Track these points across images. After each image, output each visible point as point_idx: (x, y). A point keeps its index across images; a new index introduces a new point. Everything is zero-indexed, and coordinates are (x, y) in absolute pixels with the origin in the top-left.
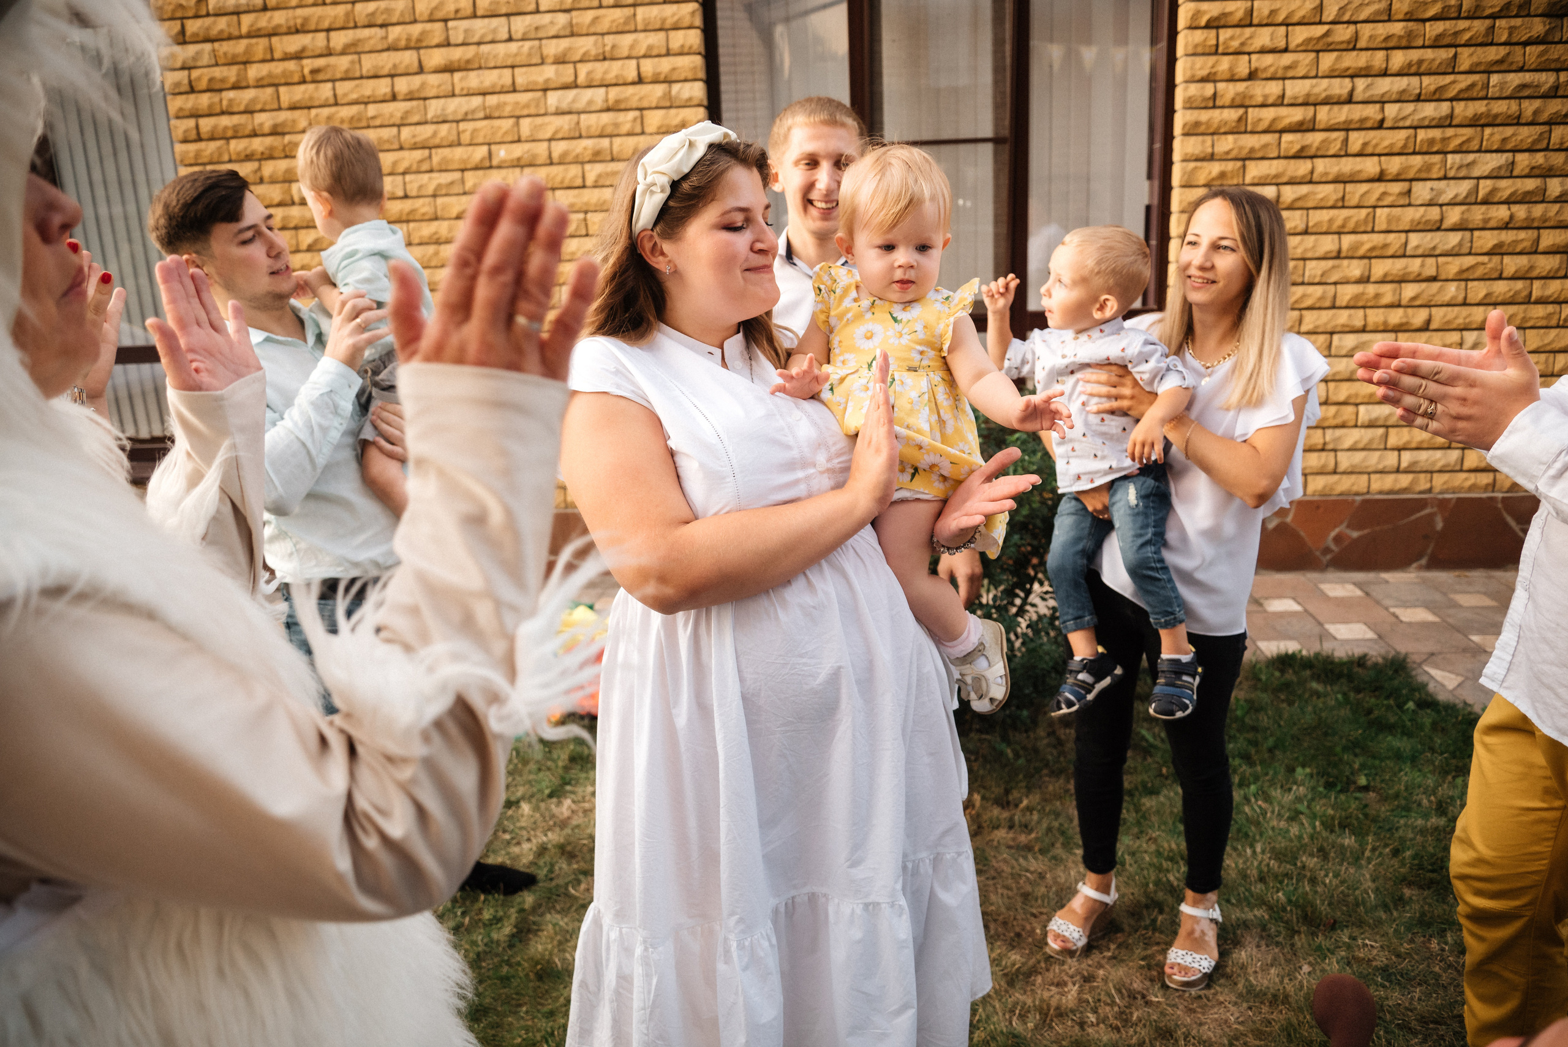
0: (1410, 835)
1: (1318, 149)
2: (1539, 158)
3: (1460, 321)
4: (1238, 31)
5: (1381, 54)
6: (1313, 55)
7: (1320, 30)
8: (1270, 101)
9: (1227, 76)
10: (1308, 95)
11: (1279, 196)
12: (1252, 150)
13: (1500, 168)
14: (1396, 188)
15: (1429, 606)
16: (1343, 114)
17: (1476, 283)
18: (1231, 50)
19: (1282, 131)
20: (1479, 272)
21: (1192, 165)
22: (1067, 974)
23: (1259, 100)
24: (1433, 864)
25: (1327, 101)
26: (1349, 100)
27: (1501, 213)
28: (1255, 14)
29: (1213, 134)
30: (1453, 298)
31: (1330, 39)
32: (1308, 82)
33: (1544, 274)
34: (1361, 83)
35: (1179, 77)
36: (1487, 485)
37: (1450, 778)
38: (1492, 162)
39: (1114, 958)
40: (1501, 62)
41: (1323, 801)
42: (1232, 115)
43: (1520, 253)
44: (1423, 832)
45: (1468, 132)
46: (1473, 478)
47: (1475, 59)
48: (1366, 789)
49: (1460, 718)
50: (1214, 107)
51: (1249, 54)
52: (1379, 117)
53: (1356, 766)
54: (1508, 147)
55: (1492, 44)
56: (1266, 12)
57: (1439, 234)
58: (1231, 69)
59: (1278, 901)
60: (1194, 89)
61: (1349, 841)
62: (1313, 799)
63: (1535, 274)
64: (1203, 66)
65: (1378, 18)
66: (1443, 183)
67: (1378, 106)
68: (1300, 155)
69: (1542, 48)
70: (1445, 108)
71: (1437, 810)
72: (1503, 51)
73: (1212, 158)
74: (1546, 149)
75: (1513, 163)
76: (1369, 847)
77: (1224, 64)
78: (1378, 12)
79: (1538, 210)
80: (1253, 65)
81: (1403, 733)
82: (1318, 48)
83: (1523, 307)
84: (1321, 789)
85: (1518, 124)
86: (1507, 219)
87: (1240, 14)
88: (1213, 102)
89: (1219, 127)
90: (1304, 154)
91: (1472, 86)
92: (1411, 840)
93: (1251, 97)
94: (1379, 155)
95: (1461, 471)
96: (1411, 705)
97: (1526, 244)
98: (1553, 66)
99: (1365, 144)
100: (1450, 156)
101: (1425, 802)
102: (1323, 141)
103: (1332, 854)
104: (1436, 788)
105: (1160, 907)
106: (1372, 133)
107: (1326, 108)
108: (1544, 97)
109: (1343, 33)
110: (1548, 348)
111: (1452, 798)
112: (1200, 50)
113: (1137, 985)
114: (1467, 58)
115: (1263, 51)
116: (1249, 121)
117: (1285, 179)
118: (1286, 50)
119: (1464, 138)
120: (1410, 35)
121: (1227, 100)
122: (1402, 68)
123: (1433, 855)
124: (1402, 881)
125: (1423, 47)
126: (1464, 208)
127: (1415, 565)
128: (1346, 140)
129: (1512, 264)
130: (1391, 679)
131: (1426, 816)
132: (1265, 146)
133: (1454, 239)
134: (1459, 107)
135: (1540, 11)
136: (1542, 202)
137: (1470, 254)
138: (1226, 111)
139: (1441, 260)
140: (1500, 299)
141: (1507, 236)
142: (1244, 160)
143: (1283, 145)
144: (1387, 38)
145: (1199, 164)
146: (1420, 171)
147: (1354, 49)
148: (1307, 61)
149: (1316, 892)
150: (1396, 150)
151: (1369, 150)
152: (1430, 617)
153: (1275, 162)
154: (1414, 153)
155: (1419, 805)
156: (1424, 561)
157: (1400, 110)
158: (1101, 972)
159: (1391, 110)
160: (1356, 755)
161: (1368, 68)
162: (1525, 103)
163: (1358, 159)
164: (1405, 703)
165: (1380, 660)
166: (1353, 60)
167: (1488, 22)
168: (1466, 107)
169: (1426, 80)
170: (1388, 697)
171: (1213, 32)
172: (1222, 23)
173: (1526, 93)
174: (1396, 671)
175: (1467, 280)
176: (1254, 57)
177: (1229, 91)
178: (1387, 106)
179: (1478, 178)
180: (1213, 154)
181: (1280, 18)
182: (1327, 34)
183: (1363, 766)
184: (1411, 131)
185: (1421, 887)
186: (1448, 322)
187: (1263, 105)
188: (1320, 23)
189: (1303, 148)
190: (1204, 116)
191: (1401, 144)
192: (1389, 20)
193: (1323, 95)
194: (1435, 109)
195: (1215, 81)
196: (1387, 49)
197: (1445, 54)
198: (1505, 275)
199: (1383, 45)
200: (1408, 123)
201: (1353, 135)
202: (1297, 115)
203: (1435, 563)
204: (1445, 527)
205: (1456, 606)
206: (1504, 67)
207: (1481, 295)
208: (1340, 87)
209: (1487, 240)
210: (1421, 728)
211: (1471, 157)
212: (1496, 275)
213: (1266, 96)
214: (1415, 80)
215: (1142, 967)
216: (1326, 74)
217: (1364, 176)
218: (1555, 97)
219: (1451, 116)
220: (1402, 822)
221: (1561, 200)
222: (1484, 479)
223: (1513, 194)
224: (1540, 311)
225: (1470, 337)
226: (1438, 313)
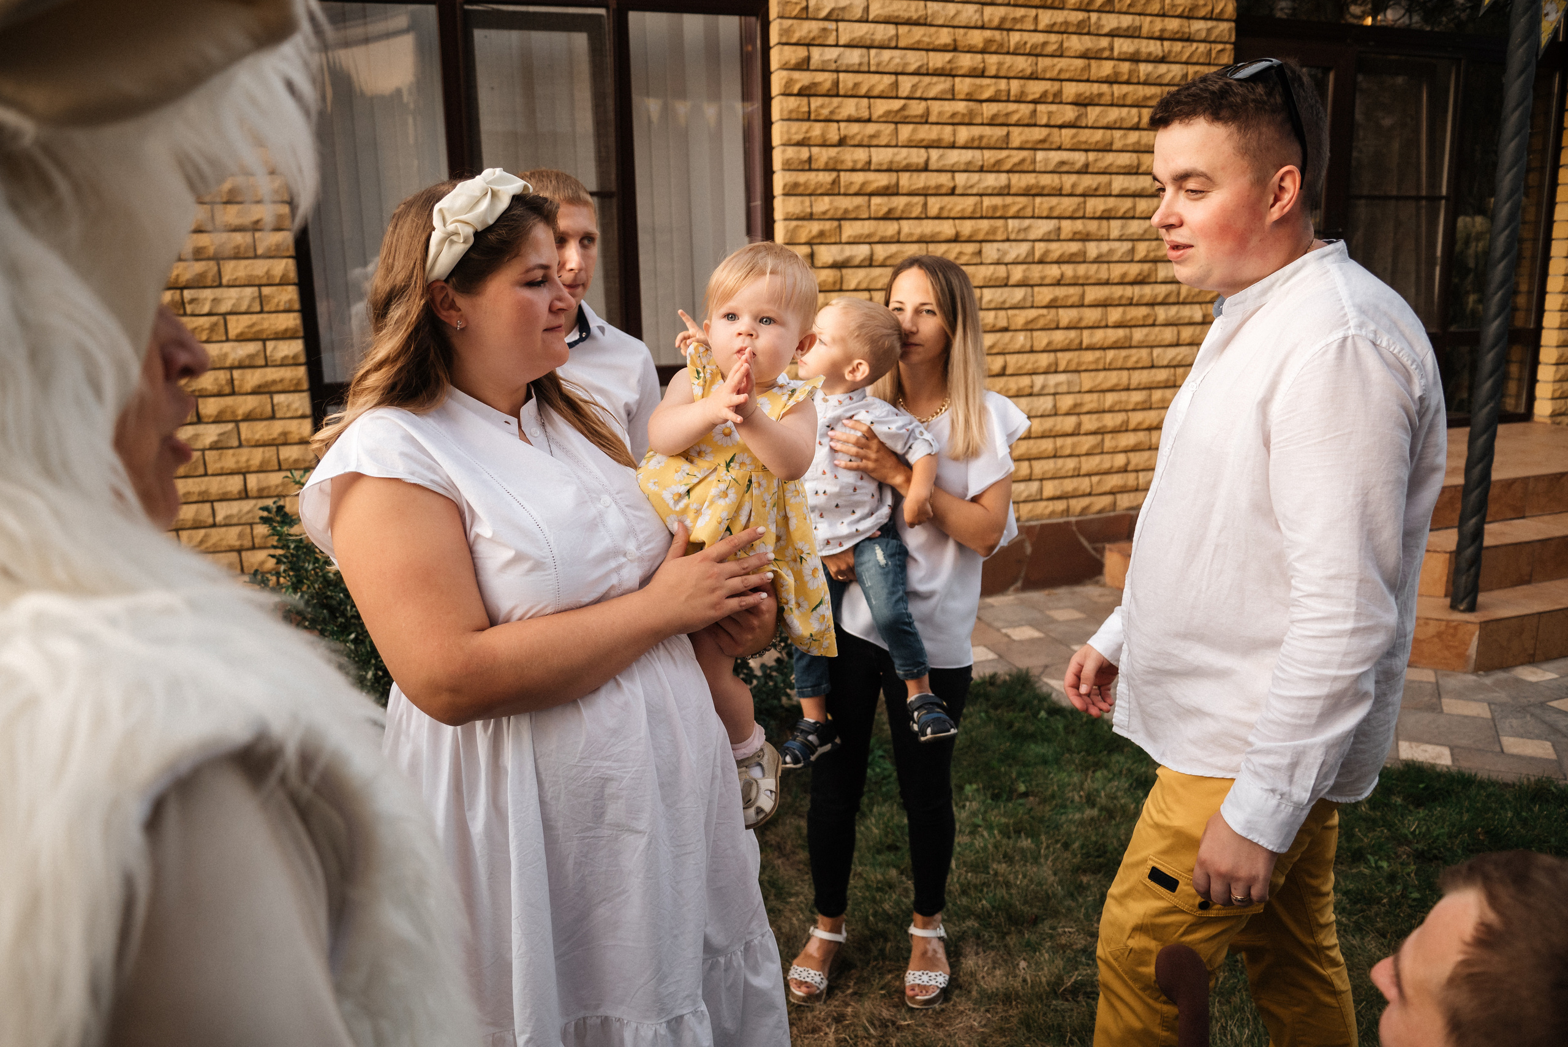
0: (1074, 829)
1: (903, 211)
2: (1079, 225)
3: (1029, 366)
4: (827, 100)
5: (948, 129)
6: (892, 126)
7: (896, 104)
8: (859, 166)
9: (820, 142)
10: (891, 162)
11: (872, 255)
12: (846, 211)
13: (1050, 232)
14: (970, 248)
15: (1033, 624)
16: (922, 180)
17: (1039, 333)
18: (821, 118)
19: (871, 194)
20: (1041, 323)
21: (794, 223)
22: (819, 1019)
23: (850, 165)
24: (1097, 850)
25: (907, 169)
26: (926, 169)
27: (1054, 271)
28: (841, 86)
29: (810, 195)
30: (1023, 346)
31: (906, 113)
32: (890, 151)
33: (1090, 324)
34: (934, 154)
35: (776, 140)
36: (1063, 511)
37: (1090, 773)
38: (1043, 227)
39: (855, 993)
40: (1043, 141)
41: (995, 812)
42: (826, 178)
43: (1072, 306)
44: (1081, 823)
45: (1023, 200)
46: (1052, 506)
47: (1023, 138)
48: (1025, 795)
49: (1085, 719)
50: (810, 170)
51: (838, 121)
52: (951, 185)
53: (1014, 775)
54: (1055, 214)
55: (1035, 125)
56: (850, 85)
57: (1006, 289)
58: (823, 135)
59: (983, 908)
60: (791, 152)
61: (1026, 843)
62: (986, 812)
63: (1083, 324)
64: (798, 130)
65: (944, 96)
66: (1007, 244)
67: (949, 175)
68: (887, 217)
69: (1073, 131)
70: (1003, 178)
71: (1087, 802)
72: (1044, 132)
73: (810, 217)
74: (1083, 217)
75: (1059, 229)
76: (1045, 845)
77: (817, 130)
78: (943, 92)
79: (1082, 269)
80: (843, 133)
81: (1044, 740)
82: (898, 119)
83: (1077, 353)
84: (989, 801)
85: (1061, 195)
86: (1059, 277)
87: (827, 85)
88: (808, 166)
89: (816, 189)
90: (891, 216)
91: (1023, 161)
92: (1076, 832)
93: (842, 162)
94: (954, 218)
95: (1041, 499)
96: (1043, 714)
97: (1074, 299)
98: (1083, 147)
99: (942, 209)
100: (1010, 221)
101: (1077, 798)
102: (907, 205)
103: (1017, 858)
104: (1082, 784)
105: (884, 936)
106: (947, 199)
107: (906, 175)
108: (1078, 172)
109: (917, 108)
110: (1099, 388)
111: (1097, 791)
112: (794, 116)
113: (885, 1014)
114: (1018, 136)
115: (849, 120)
116: (842, 184)
117: (876, 239)
118: (869, 120)
119: (1020, 206)
120: (971, 113)
121: (821, 164)
122: (967, 142)
123: (1096, 842)
124: (1078, 870)
125: (982, 124)
126: (1024, 266)
127: (1012, 588)
128: (925, 205)
129: (1066, 316)
130: (1021, 693)
131: (1080, 809)
132: (858, 207)
133: (1019, 294)
134: (1015, 178)
135: (1070, 100)
136: (1084, 262)
137: (1032, 307)
138: (821, 174)
139: (1010, 312)
140: (1059, 347)
141: (1060, 292)
142: (839, 220)
143: (873, 208)
144: (954, 115)
145: (800, 223)
146: (987, 233)
147: (926, 122)
148: (888, 131)
149: (1011, 894)
150: (967, 214)
151: (945, 214)
152: (1036, 634)
153: (867, 223)
154: (982, 218)
155: (1072, 801)
156: (1019, 584)
157: (968, 179)
158: (849, 1009)
159: (961, 179)
160: (1010, 766)
161: (939, 140)
162: (1065, 177)
163: (937, 222)
164: (1038, 713)
165: (1007, 678)
166: (927, 133)
167: (1031, 106)
168: (1020, 179)
169: (987, 154)
170: (1023, 710)
171: (805, 100)
172: (812, 92)
173: (1065, 168)
174: (1023, 685)
175: (1032, 330)
176: (842, 125)
177: (823, 155)
178: (957, 175)
179: (1034, 241)
180: (811, 214)
181: (863, 91)
182: (904, 108)
183: (1020, 775)
184: (978, 198)
185: (1094, 873)
186: (1020, 368)
187: (853, 170)
188: (897, 97)
189: (890, 211)
190: (802, 177)
191: (970, 209)
192: (953, 99)
193: (904, 163)
194: (996, 179)
195: (809, 146)
196: (953, 124)
197: (1000, 132)
198: (1061, 325)
199: (950, 121)
200: (975, 191)
201: (931, 200)
202: (882, 180)
203: (1030, 585)
204: (1034, 551)
205: (1053, 621)
206: (1046, 146)
207: (1044, 342)
208: (917, 156)
209: (1045, 295)
210: (1055, 732)
211: (1027, 222)
212: (1053, 325)
213: (855, 162)
214: (977, 153)
215: (883, 996)
216: (905, 143)
217: (942, 237)
218: (1086, 173)
219: (1009, 186)
220: (1064, 818)
221: (1098, 260)
222: (1060, 506)
223: (1061, 256)
224: (1089, 357)
225: (1039, 380)
226: (1012, 360)
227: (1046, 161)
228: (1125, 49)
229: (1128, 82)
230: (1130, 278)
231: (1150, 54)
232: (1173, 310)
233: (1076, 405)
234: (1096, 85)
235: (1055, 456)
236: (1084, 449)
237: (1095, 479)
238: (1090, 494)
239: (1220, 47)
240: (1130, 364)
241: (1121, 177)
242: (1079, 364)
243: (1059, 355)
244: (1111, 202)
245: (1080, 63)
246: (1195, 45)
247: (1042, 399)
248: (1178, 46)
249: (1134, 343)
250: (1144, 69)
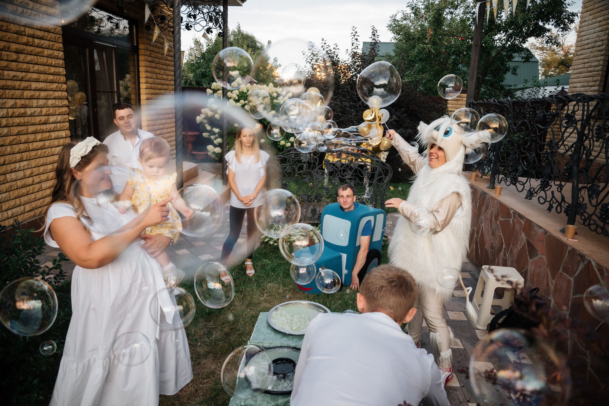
2: (22, 101)
3: (14, 160)
13: (13, 104)
17: (15, 146)
20: (15, 142)
27: (17, 120)
30: (10, 152)
36: (34, 215)
38: (10, 102)
43: (24, 134)
46: (30, 214)
54: (14, 97)
63: (29, 141)
69: (16, 63)
72: (6, 63)
74: (24, 99)
75: (16, 103)
79: (26, 119)
83: (29, 153)
85: (15, 89)
86: (19, 122)
95: (26, 212)
97: (25, 131)
98: (21, 70)
108: (20, 80)
110: (38, 165)
126: (6, 119)
129: (23, 138)
133: (6, 130)
135: (13, 51)
136: (26, 116)
137: (10, 135)
139: (3, 138)
140: (22, 151)
141: (20, 128)
162: (16, 82)
173: (15, 78)
175: (12, 145)
179: (8, 108)
186: (10, 161)
198: (22, 142)
206: (7, 69)
207: (17, 150)
209: (15, 130)
211: (4, 100)
212: (19, 142)
221: (31, 116)
222: (32, 213)
223: (19, 114)
224: (33, 153)
225: (18, 165)
226: (7, 157)
227: (8, 75)
228: (30, 32)
229: (32, 46)
230: (42, 122)
231: (38, 35)
232: (56, 133)
233: (32, 173)
234: (22, 46)
235: (27, 195)
236: (36, 190)
237: (41, 200)
238: (41, 207)
239: (58, 36)
240: (46, 155)
241: (34, 83)
242: (30, 157)
243: (23, 154)
244: (32, 93)
245: (15, 35)
246: (51, 34)
247: (19, 172)
248: (46, 34)
249: (46, 147)
250: (37, 41)
